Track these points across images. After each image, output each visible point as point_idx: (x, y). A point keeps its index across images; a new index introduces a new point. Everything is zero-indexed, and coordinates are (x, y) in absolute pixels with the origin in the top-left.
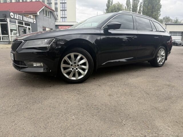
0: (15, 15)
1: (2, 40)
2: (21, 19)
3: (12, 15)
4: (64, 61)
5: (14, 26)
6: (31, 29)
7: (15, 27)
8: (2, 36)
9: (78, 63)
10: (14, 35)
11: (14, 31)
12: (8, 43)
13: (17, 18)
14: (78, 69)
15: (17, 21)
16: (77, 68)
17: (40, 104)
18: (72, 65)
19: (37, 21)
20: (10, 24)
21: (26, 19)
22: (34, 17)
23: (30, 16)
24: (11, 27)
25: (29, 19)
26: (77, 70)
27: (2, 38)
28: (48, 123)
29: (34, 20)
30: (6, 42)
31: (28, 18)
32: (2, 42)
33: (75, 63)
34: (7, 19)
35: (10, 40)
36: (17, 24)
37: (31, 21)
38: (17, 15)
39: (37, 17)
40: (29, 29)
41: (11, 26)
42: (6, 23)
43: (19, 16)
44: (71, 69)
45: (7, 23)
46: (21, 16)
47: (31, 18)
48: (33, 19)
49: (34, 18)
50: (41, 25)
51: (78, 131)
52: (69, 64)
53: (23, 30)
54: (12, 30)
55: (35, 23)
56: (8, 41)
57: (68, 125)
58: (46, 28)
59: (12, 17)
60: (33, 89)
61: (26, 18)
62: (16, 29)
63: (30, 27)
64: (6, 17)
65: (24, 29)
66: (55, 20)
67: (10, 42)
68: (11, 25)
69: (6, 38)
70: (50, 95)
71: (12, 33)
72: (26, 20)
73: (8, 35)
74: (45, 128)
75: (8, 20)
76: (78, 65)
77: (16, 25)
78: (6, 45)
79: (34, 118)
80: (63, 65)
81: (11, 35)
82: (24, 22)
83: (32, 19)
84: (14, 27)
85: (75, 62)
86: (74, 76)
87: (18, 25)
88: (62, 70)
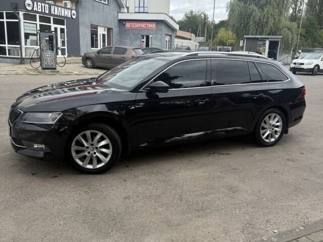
0: (35, 3)
1: (9, 54)
2: (47, 12)
3: (29, 5)
4: (76, 142)
5: (33, 27)
6: (66, 30)
7: (33, 29)
8: (8, 47)
9: (97, 145)
10: (31, 45)
11: (31, 37)
12: (19, 61)
13: (39, 11)
14: (97, 154)
15: (38, 16)
16: (95, 151)
17: (32, 203)
18: (87, 147)
19: (80, 13)
20: (24, 22)
21: (56, 11)
22: (74, 4)
23: (65, 3)
24: (27, 30)
25: (63, 9)
26: (94, 155)
27: (9, 50)
28: (32, 225)
29: (74, 12)
30: (15, 60)
31: (61, 7)
32: (9, 59)
33: (92, 145)
34: (18, 13)
35: (24, 56)
36: (38, 23)
37: (67, 13)
38: (39, 3)
39: (79, 5)
40: (62, 30)
41: (27, 26)
42: (17, 20)
43: (43, 5)
44: (87, 154)
45: (20, 20)
46: (46, 5)
47: (66, 8)
48: (71, 10)
49: (74, 8)
50: (88, 21)
51: (58, 237)
52: (83, 146)
53: (48, 39)
54: (27, 36)
55: (74, 17)
56: (20, 57)
57: (52, 230)
58: (98, 27)
59: (29, 8)
60: (31, 179)
61: (56, 8)
62: (35, 32)
63: (64, 27)
64: (16, 8)
65: (49, 36)
66: (117, 8)
67: (24, 59)
68: (25, 24)
69: (16, 52)
70: (49, 191)
71: (29, 41)
72: (56, 13)
73: (19, 46)
74: (27, 231)
75: (21, 14)
76: (97, 148)
77: (36, 24)
78: (16, 66)
79: (20, 218)
80: (74, 147)
81: (26, 44)
82: (52, 18)
83: (69, 9)
84: (31, 28)
85: (91, 143)
86: (91, 162)
87: (40, 25)
88: (74, 154)
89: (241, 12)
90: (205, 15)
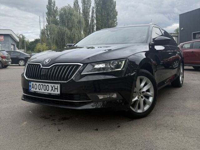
14: (144, 98)
33: (140, 90)
89: (58, 31)
90: (23, 36)
